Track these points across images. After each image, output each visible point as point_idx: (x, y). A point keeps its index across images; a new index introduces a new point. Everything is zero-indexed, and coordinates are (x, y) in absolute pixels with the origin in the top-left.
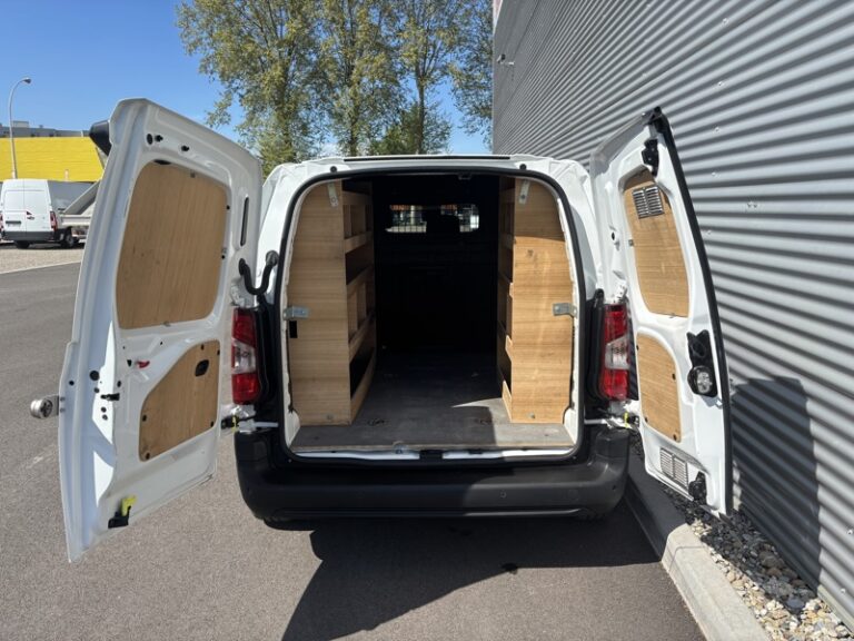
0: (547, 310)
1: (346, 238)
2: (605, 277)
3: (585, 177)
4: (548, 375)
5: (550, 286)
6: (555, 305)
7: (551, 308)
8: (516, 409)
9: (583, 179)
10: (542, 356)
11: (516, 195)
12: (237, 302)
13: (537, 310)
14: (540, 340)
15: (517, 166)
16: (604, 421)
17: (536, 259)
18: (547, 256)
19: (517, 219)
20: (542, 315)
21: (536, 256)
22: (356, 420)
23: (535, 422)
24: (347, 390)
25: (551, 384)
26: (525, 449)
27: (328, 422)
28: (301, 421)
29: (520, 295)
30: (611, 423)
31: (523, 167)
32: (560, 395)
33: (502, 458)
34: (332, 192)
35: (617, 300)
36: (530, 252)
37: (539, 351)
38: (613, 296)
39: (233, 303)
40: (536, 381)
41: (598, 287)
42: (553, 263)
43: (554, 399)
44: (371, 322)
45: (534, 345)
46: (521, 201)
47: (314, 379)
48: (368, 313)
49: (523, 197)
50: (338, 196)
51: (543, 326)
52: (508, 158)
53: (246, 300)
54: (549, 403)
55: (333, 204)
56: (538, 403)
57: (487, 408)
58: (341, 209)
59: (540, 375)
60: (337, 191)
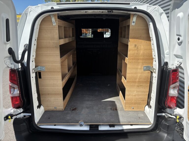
0: (141, 69)
1: (60, 38)
2: (170, 57)
3: (162, 13)
4: (140, 93)
5: (143, 59)
6: (144, 67)
7: (143, 68)
8: (127, 105)
9: (161, 14)
10: (138, 86)
11: (131, 21)
12: (9, 66)
13: (137, 68)
14: (137, 80)
15: (133, 7)
16: (163, 114)
17: (138, 48)
18: (142, 47)
19: (131, 32)
20: (139, 71)
21: (138, 47)
22: (66, 109)
23: (134, 110)
24: (62, 98)
25: (140, 97)
26: (131, 125)
27: (55, 110)
28: (44, 109)
29: (130, 63)
30: (167, 115)
31: (135, 8)
32: (144, 101)
33: (123, 130)
34: (53, 19)
35: (175, 67)
36: (136, 45)
37: (137, 84)
38: (173, 65)
39: (8, 67)
40: (135, 95)
41: (165, 61)
42: (144, 50)
43: (141, 102)
44: (74, 67)
45: (135, 82)
46: (133, 24)
47: (49, 94)
48: (73, 65)
49: (134, 22)
50: (56, 21)
51: (139, 75)
52: (129, 4)
53: (14, 65)
54: (139, 104)
55: (54, 24)
56: (135, 104)
57: (114, 102)
58: (57, 27)
59: (137, 93)
60: (55, 19)
